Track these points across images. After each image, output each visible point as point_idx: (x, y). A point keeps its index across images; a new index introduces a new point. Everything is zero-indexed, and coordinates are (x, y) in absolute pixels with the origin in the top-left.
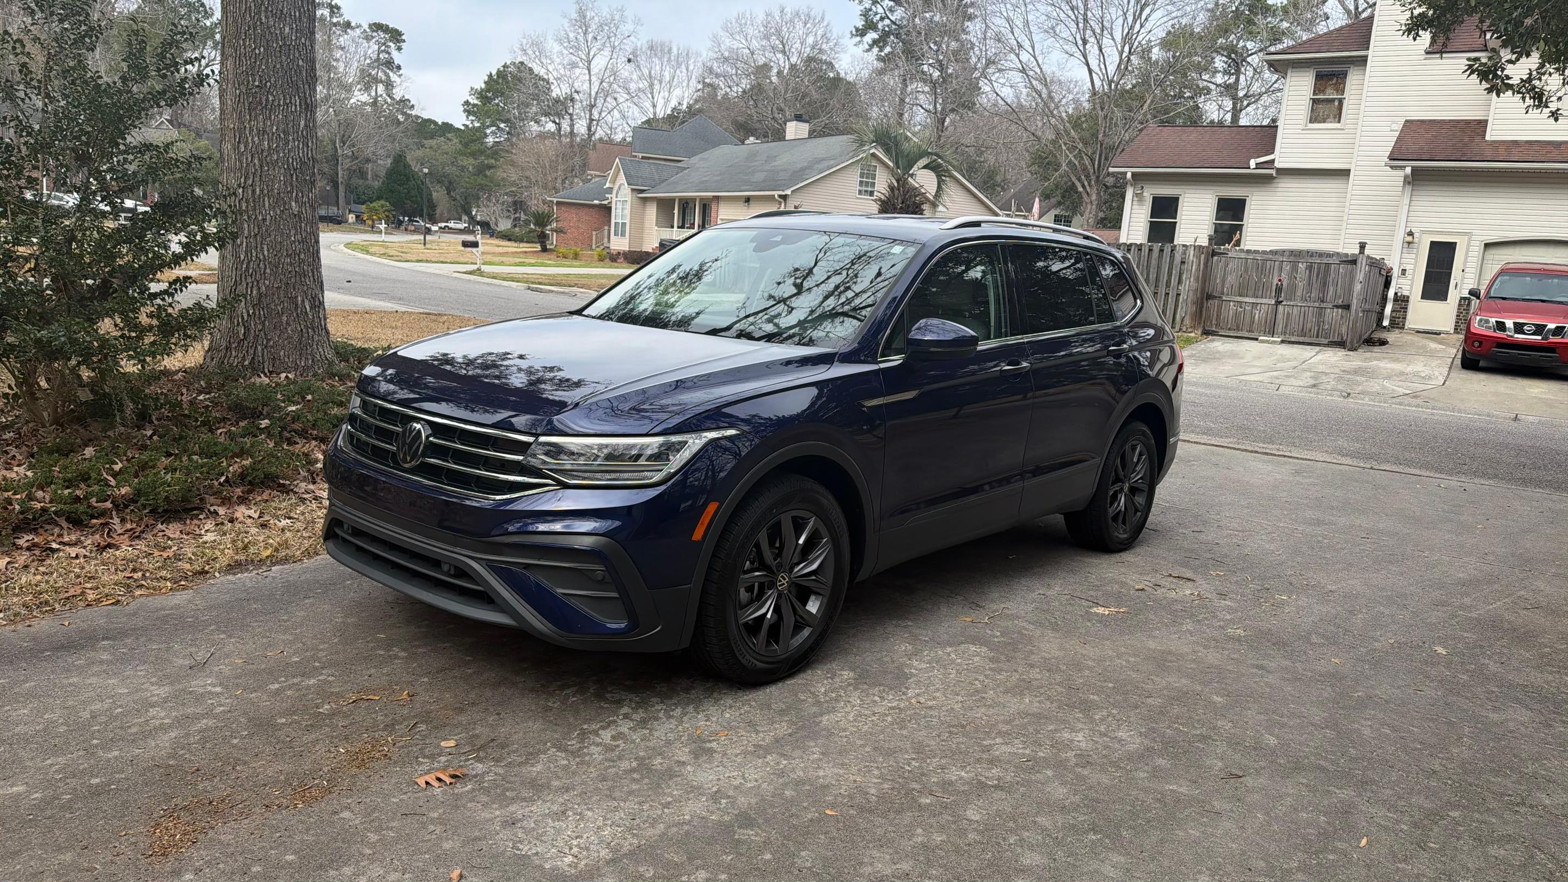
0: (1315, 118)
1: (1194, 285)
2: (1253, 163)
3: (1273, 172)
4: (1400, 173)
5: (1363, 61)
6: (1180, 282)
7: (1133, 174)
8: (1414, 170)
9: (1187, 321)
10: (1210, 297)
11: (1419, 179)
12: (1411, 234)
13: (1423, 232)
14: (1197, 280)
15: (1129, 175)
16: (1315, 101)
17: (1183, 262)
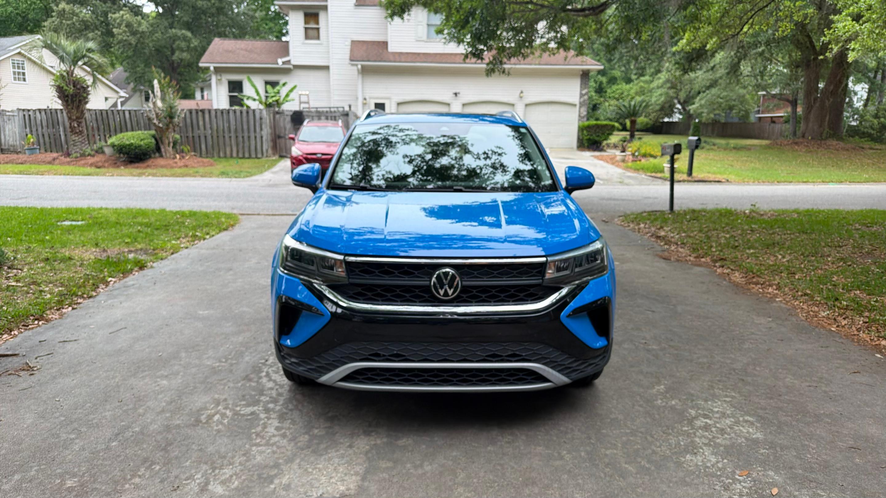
0: (307, 37)
1: (269, 131)
2: (280, 61)
3: (291, 67)
4: (355, 68)
5: (325, 8)
6: (261, 129)
7: (215, 68)
8: (363, 66)
9: (270, 151)
10: (279, 137)
11: (365, 71)
12: (365, 99)
13: (370, 98)
14: (271, 128)
15: (212, 68)
16: (306, 29)
17: (261, 119)
